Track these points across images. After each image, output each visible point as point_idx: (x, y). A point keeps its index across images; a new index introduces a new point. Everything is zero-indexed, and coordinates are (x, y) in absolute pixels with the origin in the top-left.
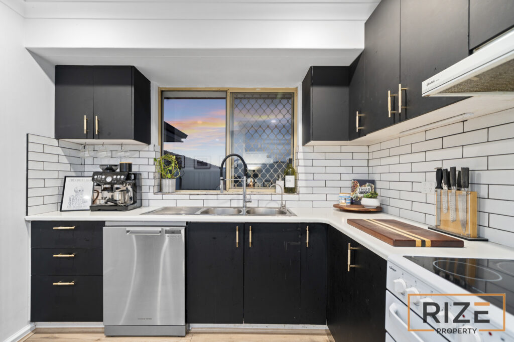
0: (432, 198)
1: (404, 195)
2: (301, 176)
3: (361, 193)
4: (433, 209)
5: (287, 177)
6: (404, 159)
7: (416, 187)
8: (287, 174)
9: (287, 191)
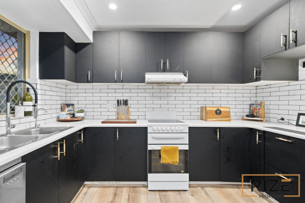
0: (116, 110)
3: (68, 111)
4: (115, 114)
5: (25, 103)
6: (95, 95)
7: (103, 106)
8: (24, 100)
9: (27, 114)
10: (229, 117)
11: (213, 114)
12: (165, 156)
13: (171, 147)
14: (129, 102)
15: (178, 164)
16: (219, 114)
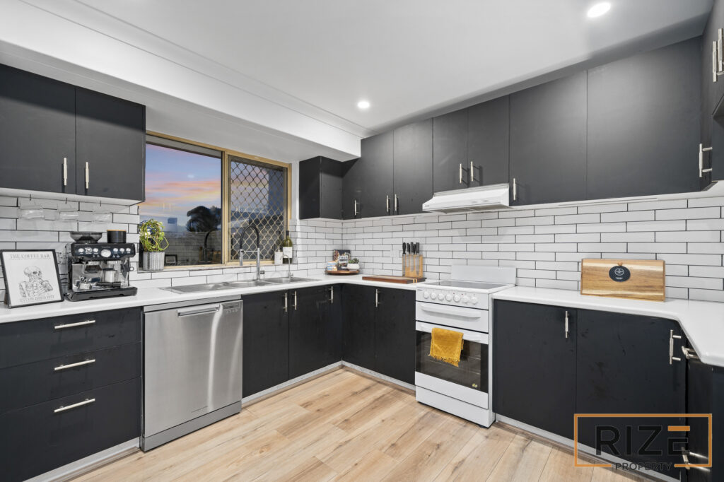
0: (400, 260)
1: (376, 260)
2: (299, 248)
3: (341, 260)
4: (400, 267)
5: (285, 249)
6: (376, 235)
7: (386, 254)
8: (284, 245)
9: (285, 261)
10: (663, 288)
11: (601, 278)
12: (436, 346)
13: (449, 331)
14: (424, 248)
15: (459, 364)
16: (621, 278)
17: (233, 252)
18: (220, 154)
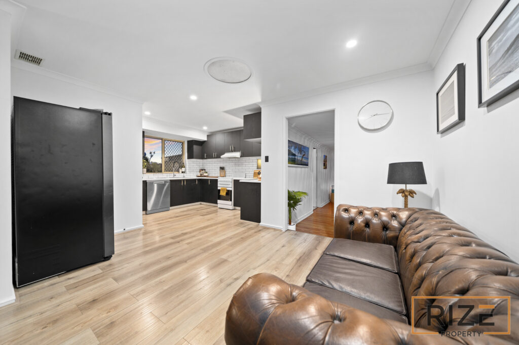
0: (219, 171)
2: (187, 168)
3: (202, 173)
7: (215, 170)
8: (182, 167)
9: (182, 172)
12: (221, 192)
13: (224, 188)
14: (226, 168)
15: (226, 196)
17: (165, 169)
18: (162, 139)
